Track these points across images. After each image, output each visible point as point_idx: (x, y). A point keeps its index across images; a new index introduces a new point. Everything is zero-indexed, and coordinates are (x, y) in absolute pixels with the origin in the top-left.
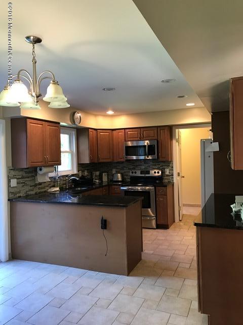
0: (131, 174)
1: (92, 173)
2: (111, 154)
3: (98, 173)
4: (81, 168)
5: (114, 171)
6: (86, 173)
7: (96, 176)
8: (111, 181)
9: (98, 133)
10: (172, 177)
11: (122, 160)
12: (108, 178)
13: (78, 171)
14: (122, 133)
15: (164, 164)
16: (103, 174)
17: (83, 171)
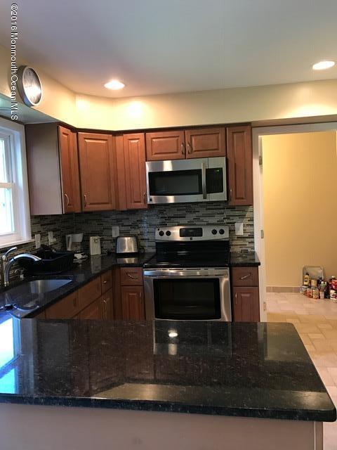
0: (158, 236)
1: (64, 237)
2: (113, 191)
3: (79, 238)
4: (38, 227)
5: (115, 232)
6: (51, 239)
7: (74, 244)
8: (109, 253)
9: (80, 138)
10: (250, 240)
11: (140, 205)
12: (102, 247)
13: (33, 236)
14: (137, 141)
15: (232, 213)
16: (91, 238)
17: (44, 235)
